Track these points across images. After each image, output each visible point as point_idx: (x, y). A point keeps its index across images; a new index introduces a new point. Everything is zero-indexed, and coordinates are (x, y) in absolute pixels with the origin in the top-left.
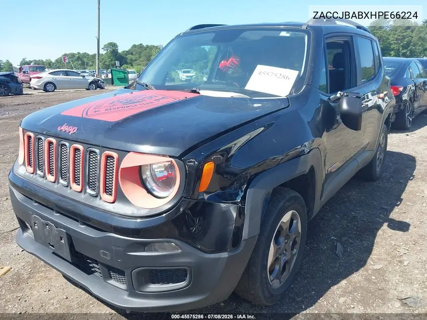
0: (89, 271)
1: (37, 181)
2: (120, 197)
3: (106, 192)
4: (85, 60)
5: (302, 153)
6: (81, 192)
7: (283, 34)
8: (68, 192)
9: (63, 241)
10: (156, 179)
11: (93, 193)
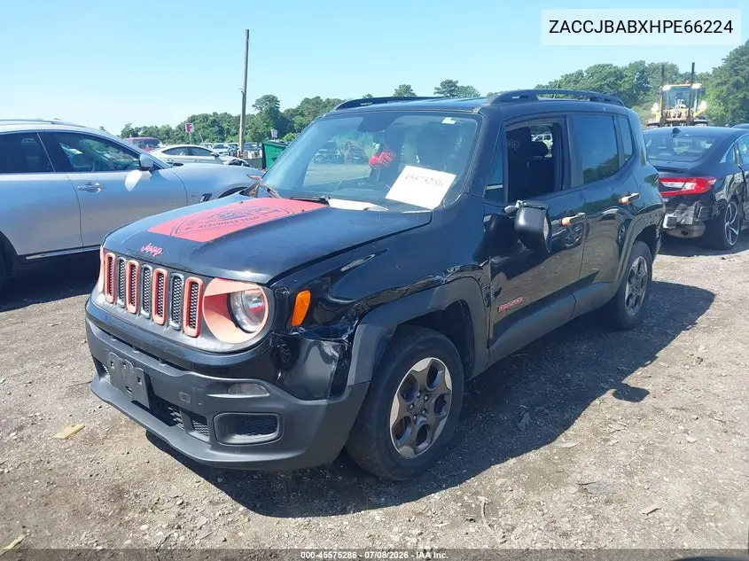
0: (170, 422)
1: (117, 311)
2: (203, 330)
3: (190, 325)
4: (225, 126)
5: (438, 283)
6: (163, 325)
7: (448, 121)
8: (149, 325)
9: (140, 383)
10: (246, 310)
11: (177, 326)
